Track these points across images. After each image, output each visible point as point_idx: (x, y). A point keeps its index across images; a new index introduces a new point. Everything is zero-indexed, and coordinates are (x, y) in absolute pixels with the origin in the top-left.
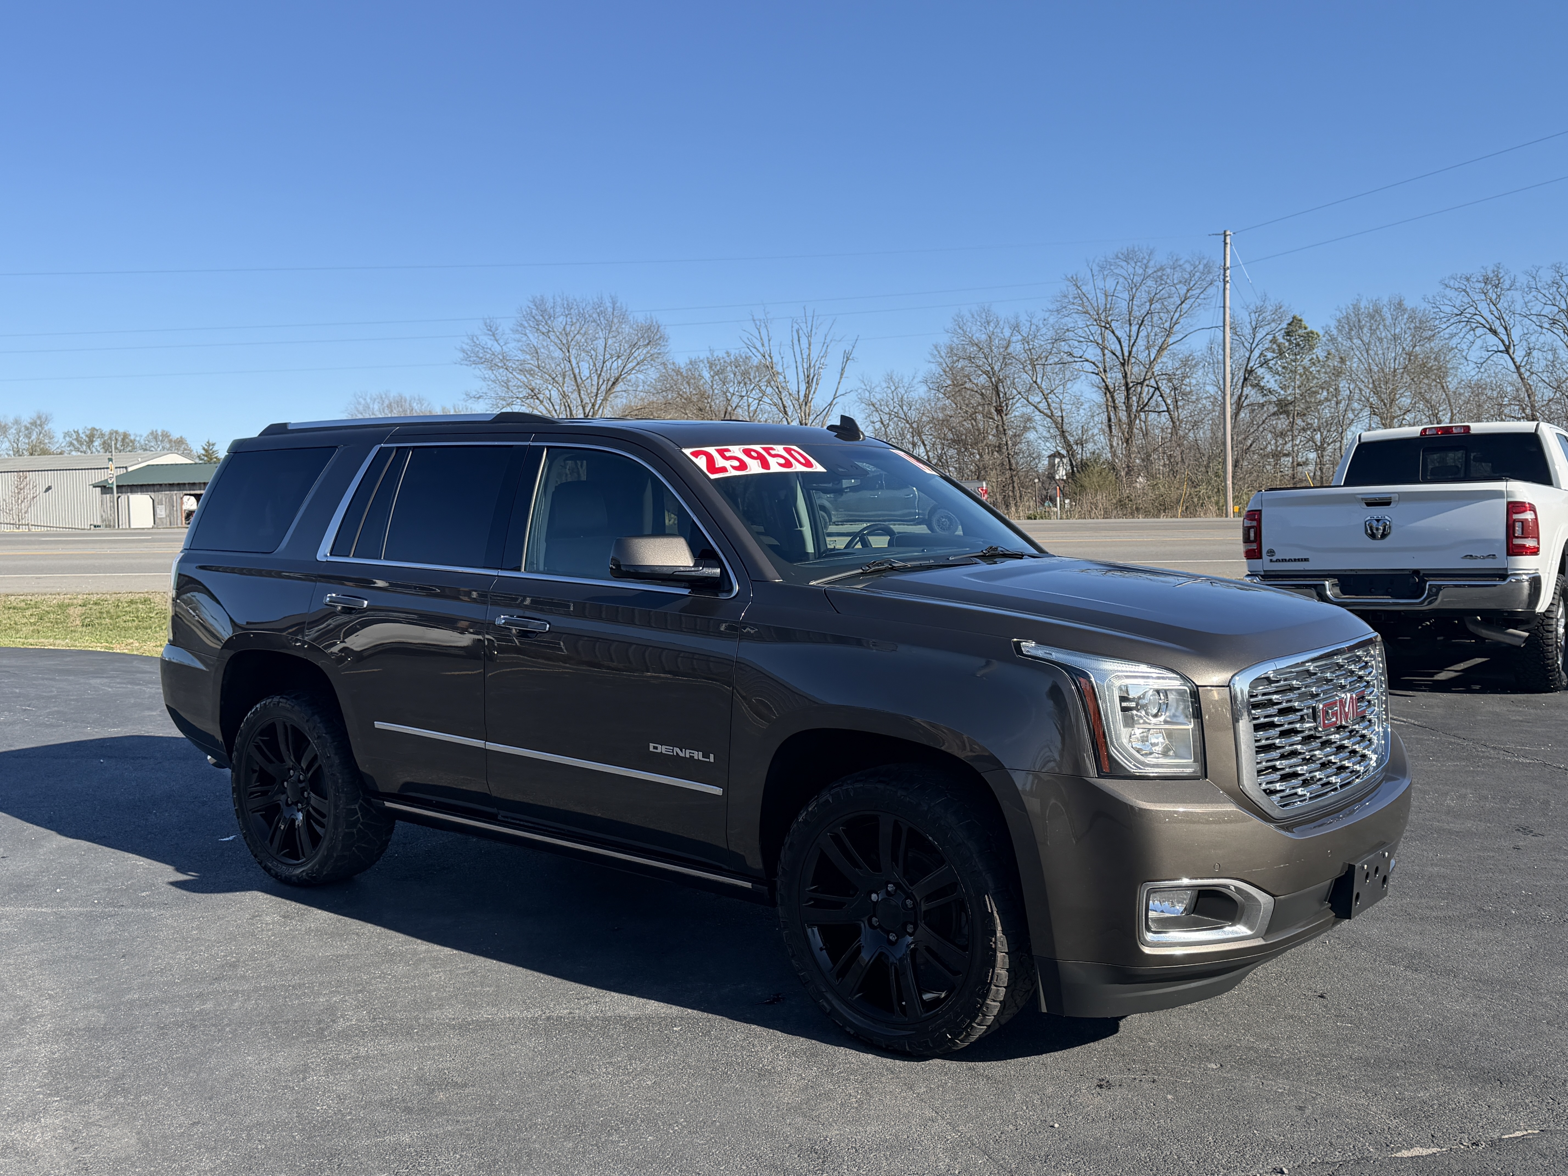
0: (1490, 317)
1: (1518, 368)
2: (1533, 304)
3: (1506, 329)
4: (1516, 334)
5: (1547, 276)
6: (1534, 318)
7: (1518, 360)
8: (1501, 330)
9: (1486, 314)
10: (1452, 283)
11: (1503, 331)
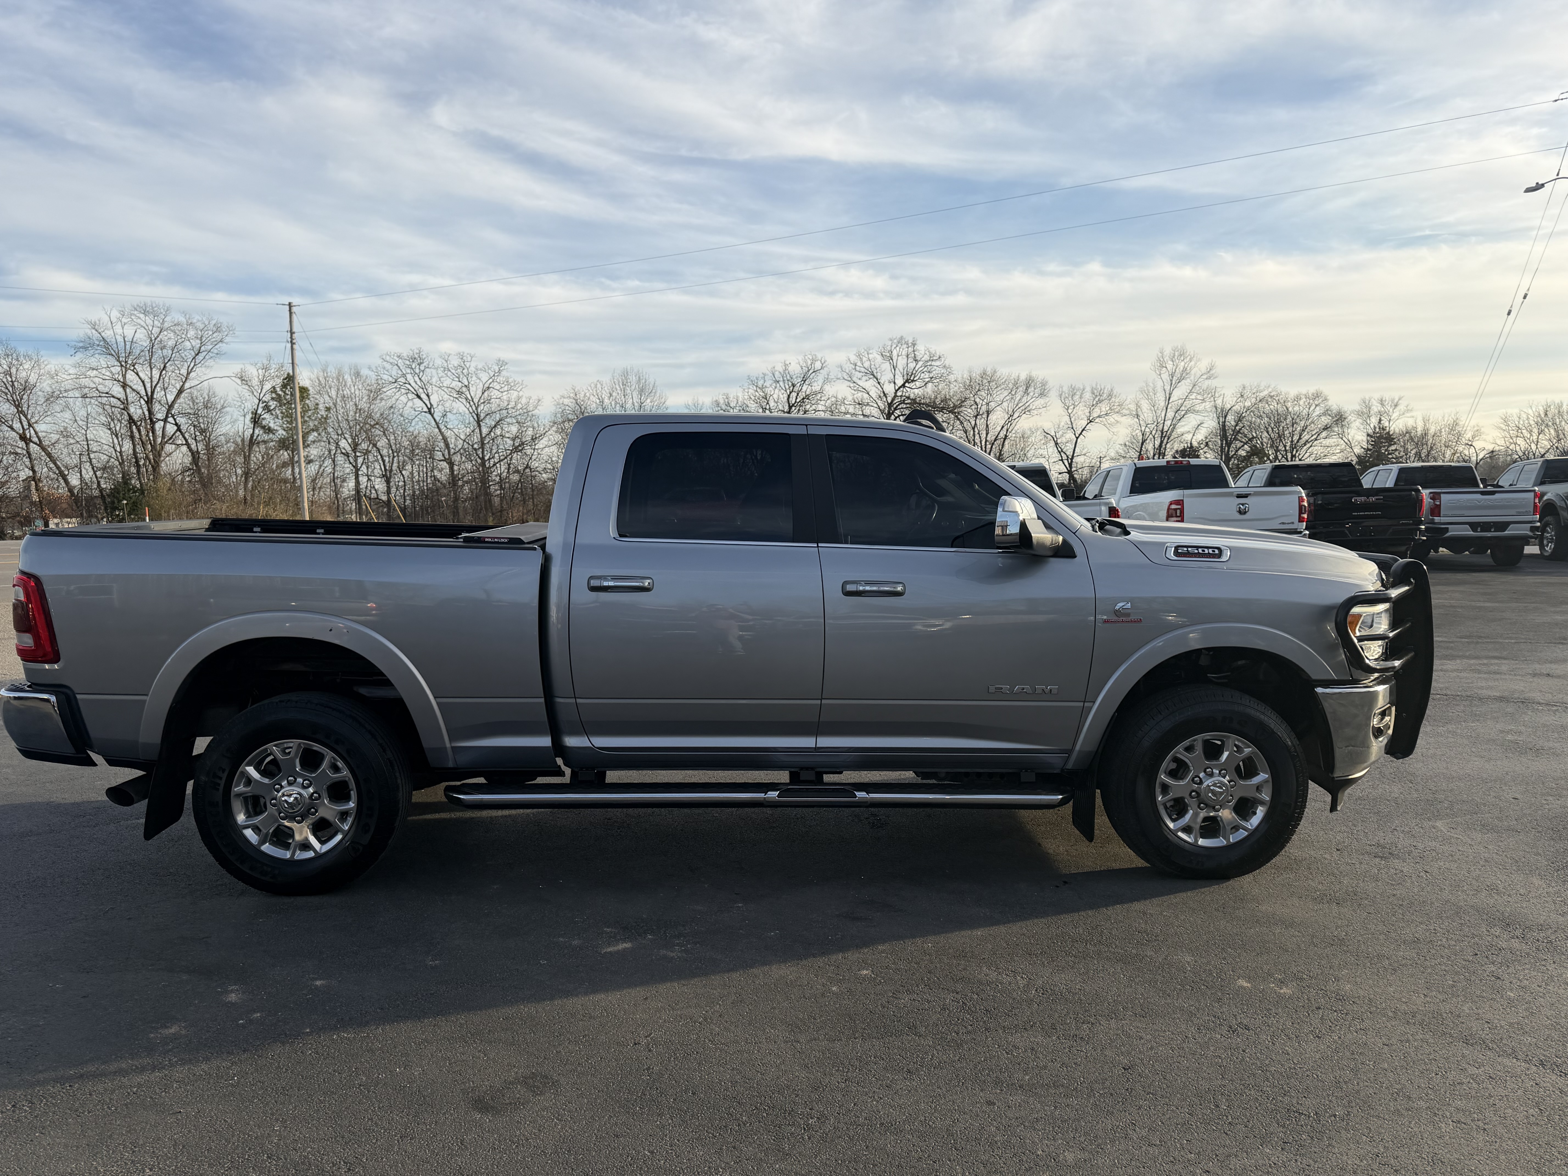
0: (417, 387)
1: (437, 424)
2: (444, 379)
3: (428, 396)
4: (434, 399)
5: (455, 362)
6: (445, 390)
7: (437, 419)
8: (423, 396)
9: (413, 384)
10: (388, 358)
11: (426, 398)
